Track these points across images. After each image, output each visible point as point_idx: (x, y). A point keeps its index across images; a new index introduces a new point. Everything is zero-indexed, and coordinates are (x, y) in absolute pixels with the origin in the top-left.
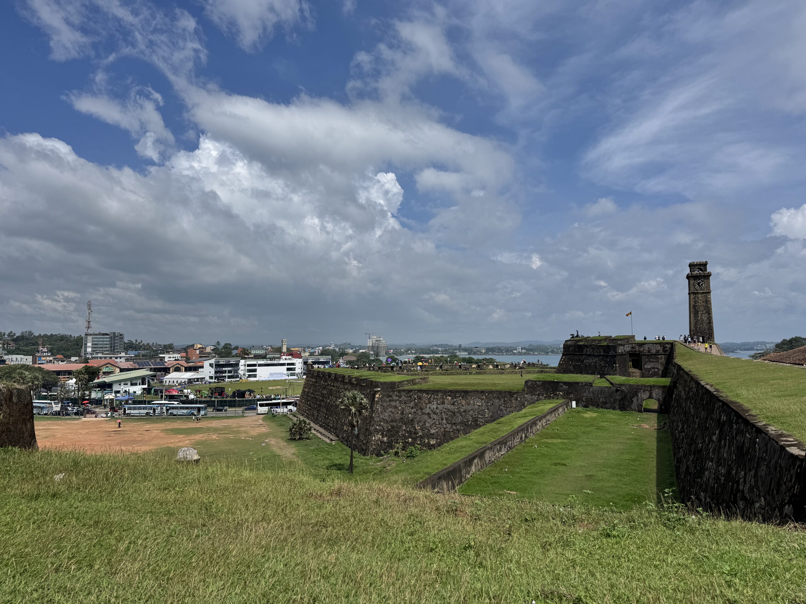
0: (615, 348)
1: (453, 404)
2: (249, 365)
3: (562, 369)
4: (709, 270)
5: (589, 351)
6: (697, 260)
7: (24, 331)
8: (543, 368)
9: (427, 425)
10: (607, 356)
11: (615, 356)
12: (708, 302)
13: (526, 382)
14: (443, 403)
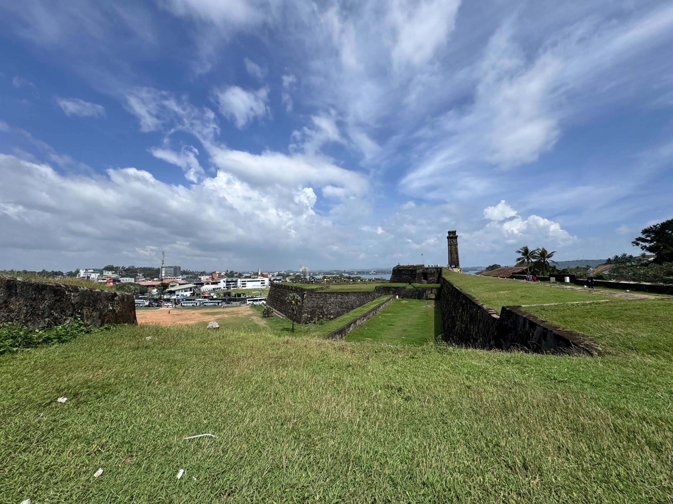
0: (415, 271)
1: (342, 299)
2: (242, 281)
3: (392, 281)
4: (457, 235)
5: (404, 272)
6: (451, 230)
7: (130, 266)
8: (383, 281)
9: (329, 309)
10: (412, 275)
11: (415, 274)
12: (456, 249)
13: (376, 287)
14: (337, 298)
